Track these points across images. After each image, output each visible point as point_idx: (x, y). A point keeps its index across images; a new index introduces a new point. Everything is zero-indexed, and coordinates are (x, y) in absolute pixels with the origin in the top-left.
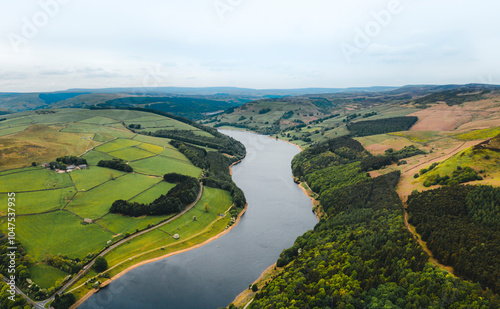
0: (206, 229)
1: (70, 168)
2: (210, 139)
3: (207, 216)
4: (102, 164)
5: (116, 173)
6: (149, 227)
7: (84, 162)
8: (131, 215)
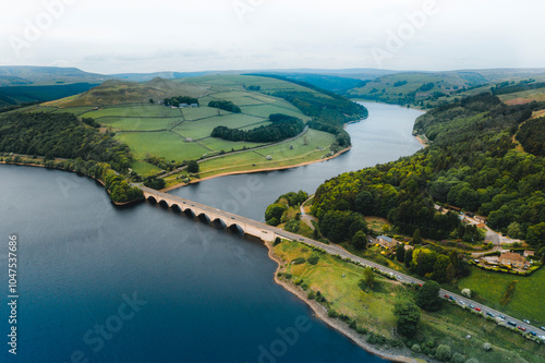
0: (302, 156)
1: (182, 105)
2: (329, 100)
3: (305, 147)
4: (212, 105)
5: (223, 112)
6: (245, 149)
7: (195, 101)
8: (230, 140)
